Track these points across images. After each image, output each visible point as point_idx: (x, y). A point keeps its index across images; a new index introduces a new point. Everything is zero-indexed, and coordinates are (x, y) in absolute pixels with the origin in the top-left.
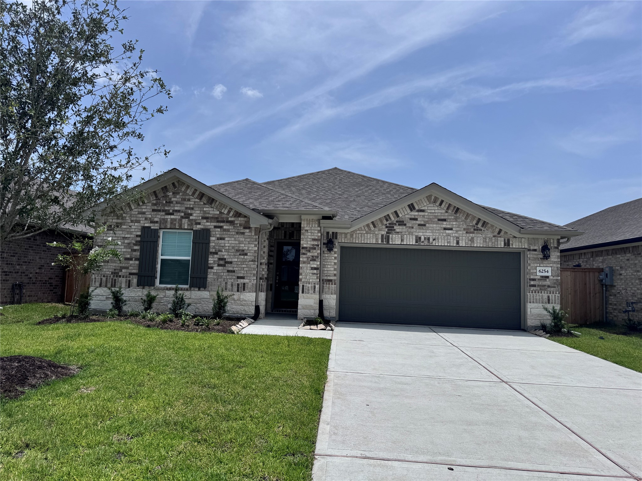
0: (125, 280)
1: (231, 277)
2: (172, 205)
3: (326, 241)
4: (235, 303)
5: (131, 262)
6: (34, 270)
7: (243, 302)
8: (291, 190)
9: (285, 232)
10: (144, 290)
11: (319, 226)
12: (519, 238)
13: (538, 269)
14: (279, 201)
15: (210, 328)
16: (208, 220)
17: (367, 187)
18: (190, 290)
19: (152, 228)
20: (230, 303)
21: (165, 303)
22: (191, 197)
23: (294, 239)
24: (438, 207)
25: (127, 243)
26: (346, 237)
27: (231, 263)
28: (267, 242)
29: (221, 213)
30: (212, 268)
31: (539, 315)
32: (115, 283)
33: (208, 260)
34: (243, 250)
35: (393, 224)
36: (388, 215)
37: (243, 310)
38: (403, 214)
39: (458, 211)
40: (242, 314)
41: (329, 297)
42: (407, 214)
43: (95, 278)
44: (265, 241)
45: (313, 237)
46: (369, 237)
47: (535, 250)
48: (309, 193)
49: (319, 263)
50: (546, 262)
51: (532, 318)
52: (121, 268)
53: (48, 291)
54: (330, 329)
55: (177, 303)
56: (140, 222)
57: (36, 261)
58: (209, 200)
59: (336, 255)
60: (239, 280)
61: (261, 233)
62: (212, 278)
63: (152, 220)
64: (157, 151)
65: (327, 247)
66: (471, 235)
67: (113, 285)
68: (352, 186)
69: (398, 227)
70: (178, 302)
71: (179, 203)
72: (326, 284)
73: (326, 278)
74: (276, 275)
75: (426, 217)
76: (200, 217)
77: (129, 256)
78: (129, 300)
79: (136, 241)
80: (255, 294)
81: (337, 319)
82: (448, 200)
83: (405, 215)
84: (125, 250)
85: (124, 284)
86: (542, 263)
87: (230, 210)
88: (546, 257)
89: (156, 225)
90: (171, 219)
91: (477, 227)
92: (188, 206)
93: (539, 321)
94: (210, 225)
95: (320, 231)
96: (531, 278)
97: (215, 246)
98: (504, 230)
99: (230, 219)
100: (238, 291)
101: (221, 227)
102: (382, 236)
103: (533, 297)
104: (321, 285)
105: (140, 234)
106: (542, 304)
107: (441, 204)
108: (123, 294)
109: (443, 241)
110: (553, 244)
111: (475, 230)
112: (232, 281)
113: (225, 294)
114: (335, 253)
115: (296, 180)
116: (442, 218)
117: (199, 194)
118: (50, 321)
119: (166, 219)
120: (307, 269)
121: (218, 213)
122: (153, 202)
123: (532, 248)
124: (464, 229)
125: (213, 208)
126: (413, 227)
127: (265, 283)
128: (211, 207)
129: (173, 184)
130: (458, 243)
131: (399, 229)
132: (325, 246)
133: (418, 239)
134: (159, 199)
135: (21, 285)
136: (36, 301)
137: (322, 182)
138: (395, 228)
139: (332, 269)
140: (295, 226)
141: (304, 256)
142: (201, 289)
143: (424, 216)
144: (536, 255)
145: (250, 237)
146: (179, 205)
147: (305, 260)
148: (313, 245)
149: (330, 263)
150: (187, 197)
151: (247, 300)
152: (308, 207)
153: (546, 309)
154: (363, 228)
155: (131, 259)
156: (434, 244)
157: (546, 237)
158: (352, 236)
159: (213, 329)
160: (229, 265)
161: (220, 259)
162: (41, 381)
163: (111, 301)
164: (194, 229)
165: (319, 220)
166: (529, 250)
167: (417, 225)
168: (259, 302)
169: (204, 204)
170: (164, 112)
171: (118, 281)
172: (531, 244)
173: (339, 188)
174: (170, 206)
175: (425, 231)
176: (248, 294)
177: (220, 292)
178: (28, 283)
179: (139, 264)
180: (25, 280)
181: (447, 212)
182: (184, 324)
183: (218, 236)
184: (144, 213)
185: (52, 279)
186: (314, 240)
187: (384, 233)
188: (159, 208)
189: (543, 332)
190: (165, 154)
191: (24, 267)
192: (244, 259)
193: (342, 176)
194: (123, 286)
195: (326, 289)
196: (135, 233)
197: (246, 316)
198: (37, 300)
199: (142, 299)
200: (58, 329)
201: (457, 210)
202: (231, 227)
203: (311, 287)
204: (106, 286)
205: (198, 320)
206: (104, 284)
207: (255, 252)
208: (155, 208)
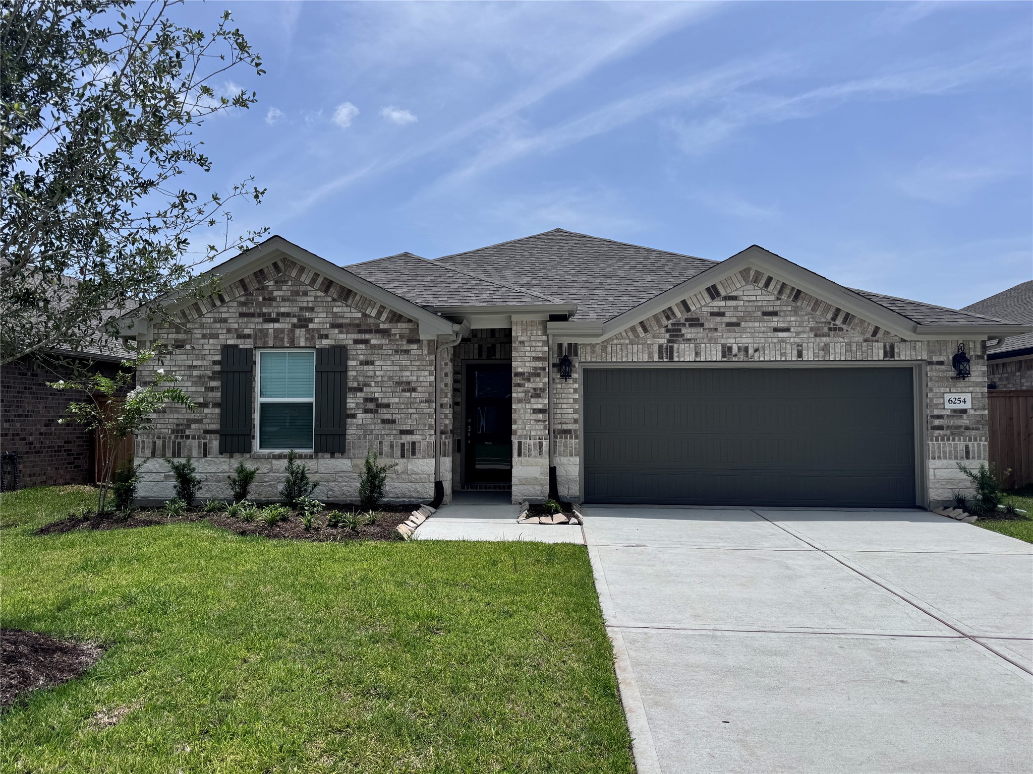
0: (197, 443)
1: (388, 432)
2: (274, 304)
3: (557, 361)
4: (398, 478)
5: (206, 411)
6: (36, 429)
7: (413, 476)
8: (485, 271)
9: (480, 347)
10: (232, 460)
11: (545, 333)
12: (911, 341)
13: (947, 396)
14: (469, 290)
15: (358, 533)
16: (342, 329)
17: (620, 260)
18: (317, 457)
19: (241, 347)
20: (389, 480)
21: (273, 483)
22: (310, 288)
23: (496, 359)
24: (762, 289)
25: (197, 376)
26: (593, 352)
27: (387, 406)
28: (450, 364)
29: (364, 315)
30: (354, 416)
31: (949, 481)
32: (179, 449)
33: (346, 403)
34: (409, 383)
35: (679, 324)
36: (670, 309)
37: (412, 490)
38: (698, 306)
39: (800, 297)
40: (411, 497)
41: (565, 462)
42: (705, 306)
43: (143, 442)
44: (446, 364)
45: (534, 354)
46: (635, 350)
47: (941, 363)
48: (518, 275)
49: (546, 401)
50: (961, 384)
51: (937, 486)
52: (190, 422)
53: (64, 464)
54: (576, 521)
55: (294, 483)
56: (218, 338)
57: (39, 412)
58: (342, 292)
59: (576, 386)
60: (403, 436)
61: (439, 350)
62: (355, 434)
63: (239, 333)
64: (238, 191)
65: (559, 371)
66: (824, 339)
67: (177, 453)
68: (593, 260)
69: (689, 331)
70: (295, 481)
71: (288, 300)
72: (561, 438)
73: (559, 427)
74: (467, 424)
75: (739, 309)
76: (328, 325)
77: (201, 400)
78: (206, 479)
79: (214, 373)
80: (433, 461)
81: (582, 500)
82: (780, 275)
83: (701, 308)
84: (193, 389)
85: (196, 451)
86: (955, 386)
87: (381, 309)
88: (962, 375)
89: (248, 341)
90: (275, 330)
91: (834, 325)
92: (305, 305)
93: (950, 490)
94: (346, 338)
95: (547, 343)
96: (935, 413)
97: (357, 376)
98: (883, 328)
99: (382, 326)
100: (403, 456)
101: (366, 342)
102: (660, 347)
103: (939, 448)
104: (552, 439)
105: (220, 359)
106: (956, 461)
107: (767, 285)
108: (194, 469)
109: (773, 352)
110: (975, 351)
111: (830, 329)
112: (392, 438)
113: (381, 462)
114: (575, 381)
115: (491, 252)
116: (771, 309)
117: (322, 283)
118: (61, 526)
119: (265, 331)
120: (525, 413)
121: (360, 315)
122: (239, 299)
123: (935, 359)
124: (811, 329)
125: (350, 307)
126: (716, 330)
127: (451, 440)
128: (347, 306)
129: (275, 265)
130: (800, 354)
131: (691, 333)
132: (555, 369)
133: (727, 351)
134: (251, 294)
135: (13, 456)
136: (44, 484)
137: (537, 255)
138: (683, 332)
139: (571, 411)
140: (497, 335)
141: (520, 389)
142: (336, 455)
143: (736, 308)
144: (942, 371)
145: (420, 358)
146: (287, 304)
147: (521, 395)
148: (535, 368)
149: (565, 401)
150: (302, 289)
151: (419, 472)
152: (523, 300)
153: (964, 470)
154: (624, 334)
155: (205, 405)
156: (756, 358)
157: (960, 339)
158: (604, 349)
159: (365, 533)
160: (385, 410)
161: (367, 400)
162: (11, 695)
163: (174, 482)
164: (317, 346)
165: (544, 324)
166: (930, 363)
167: (723, 325)
168: (441, 474)
169: (334, 300)
170: (250, 104)
171: (185, 446)
172: (933, 353)
173: (571, 263)
174: (270, 305)
175: (738, 335)
176: (420, 460)
177: (371, 460)
178: (27, 453)
179: (221, 414)
180: (21, 447)
181: (778, 299)
182: (310, 526)
183: (362, 357)
184: (225, 321)
185: (70, 442)
186: (536, 359)
187: (663, 341)
188: (252, 311)
189: (964, 512)
190: (256, 197)
191: (18, 425)
192: (411, 397)
193: (573, 244)
194: (195, 453)
195: (560, 448)
196: (209, 358)
197: (420, 500)
198: (45, 482)
199: (229, 477)
200: (72, 545)
201: (798, 295)
202: (384, 342)
203: (535, 444)
204: (164, 456)
205: (335, 517)
206: (159, 452)
207: (430, 385)
208: (245, 310)
